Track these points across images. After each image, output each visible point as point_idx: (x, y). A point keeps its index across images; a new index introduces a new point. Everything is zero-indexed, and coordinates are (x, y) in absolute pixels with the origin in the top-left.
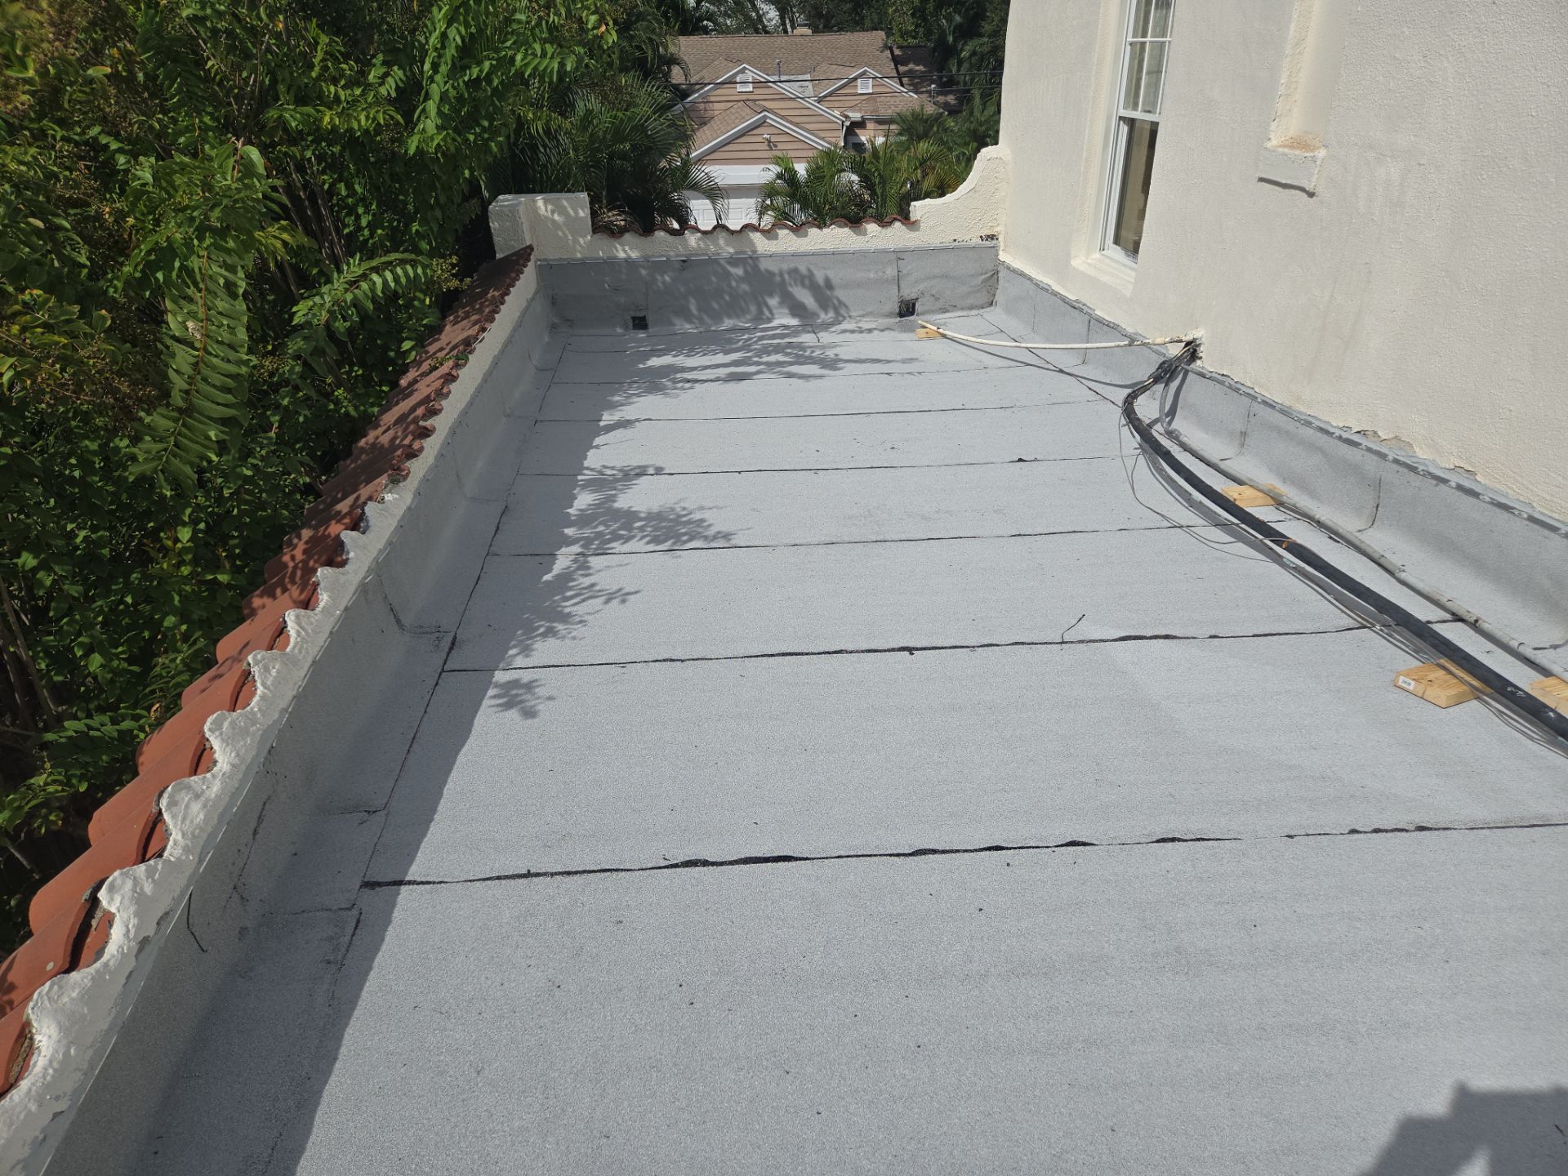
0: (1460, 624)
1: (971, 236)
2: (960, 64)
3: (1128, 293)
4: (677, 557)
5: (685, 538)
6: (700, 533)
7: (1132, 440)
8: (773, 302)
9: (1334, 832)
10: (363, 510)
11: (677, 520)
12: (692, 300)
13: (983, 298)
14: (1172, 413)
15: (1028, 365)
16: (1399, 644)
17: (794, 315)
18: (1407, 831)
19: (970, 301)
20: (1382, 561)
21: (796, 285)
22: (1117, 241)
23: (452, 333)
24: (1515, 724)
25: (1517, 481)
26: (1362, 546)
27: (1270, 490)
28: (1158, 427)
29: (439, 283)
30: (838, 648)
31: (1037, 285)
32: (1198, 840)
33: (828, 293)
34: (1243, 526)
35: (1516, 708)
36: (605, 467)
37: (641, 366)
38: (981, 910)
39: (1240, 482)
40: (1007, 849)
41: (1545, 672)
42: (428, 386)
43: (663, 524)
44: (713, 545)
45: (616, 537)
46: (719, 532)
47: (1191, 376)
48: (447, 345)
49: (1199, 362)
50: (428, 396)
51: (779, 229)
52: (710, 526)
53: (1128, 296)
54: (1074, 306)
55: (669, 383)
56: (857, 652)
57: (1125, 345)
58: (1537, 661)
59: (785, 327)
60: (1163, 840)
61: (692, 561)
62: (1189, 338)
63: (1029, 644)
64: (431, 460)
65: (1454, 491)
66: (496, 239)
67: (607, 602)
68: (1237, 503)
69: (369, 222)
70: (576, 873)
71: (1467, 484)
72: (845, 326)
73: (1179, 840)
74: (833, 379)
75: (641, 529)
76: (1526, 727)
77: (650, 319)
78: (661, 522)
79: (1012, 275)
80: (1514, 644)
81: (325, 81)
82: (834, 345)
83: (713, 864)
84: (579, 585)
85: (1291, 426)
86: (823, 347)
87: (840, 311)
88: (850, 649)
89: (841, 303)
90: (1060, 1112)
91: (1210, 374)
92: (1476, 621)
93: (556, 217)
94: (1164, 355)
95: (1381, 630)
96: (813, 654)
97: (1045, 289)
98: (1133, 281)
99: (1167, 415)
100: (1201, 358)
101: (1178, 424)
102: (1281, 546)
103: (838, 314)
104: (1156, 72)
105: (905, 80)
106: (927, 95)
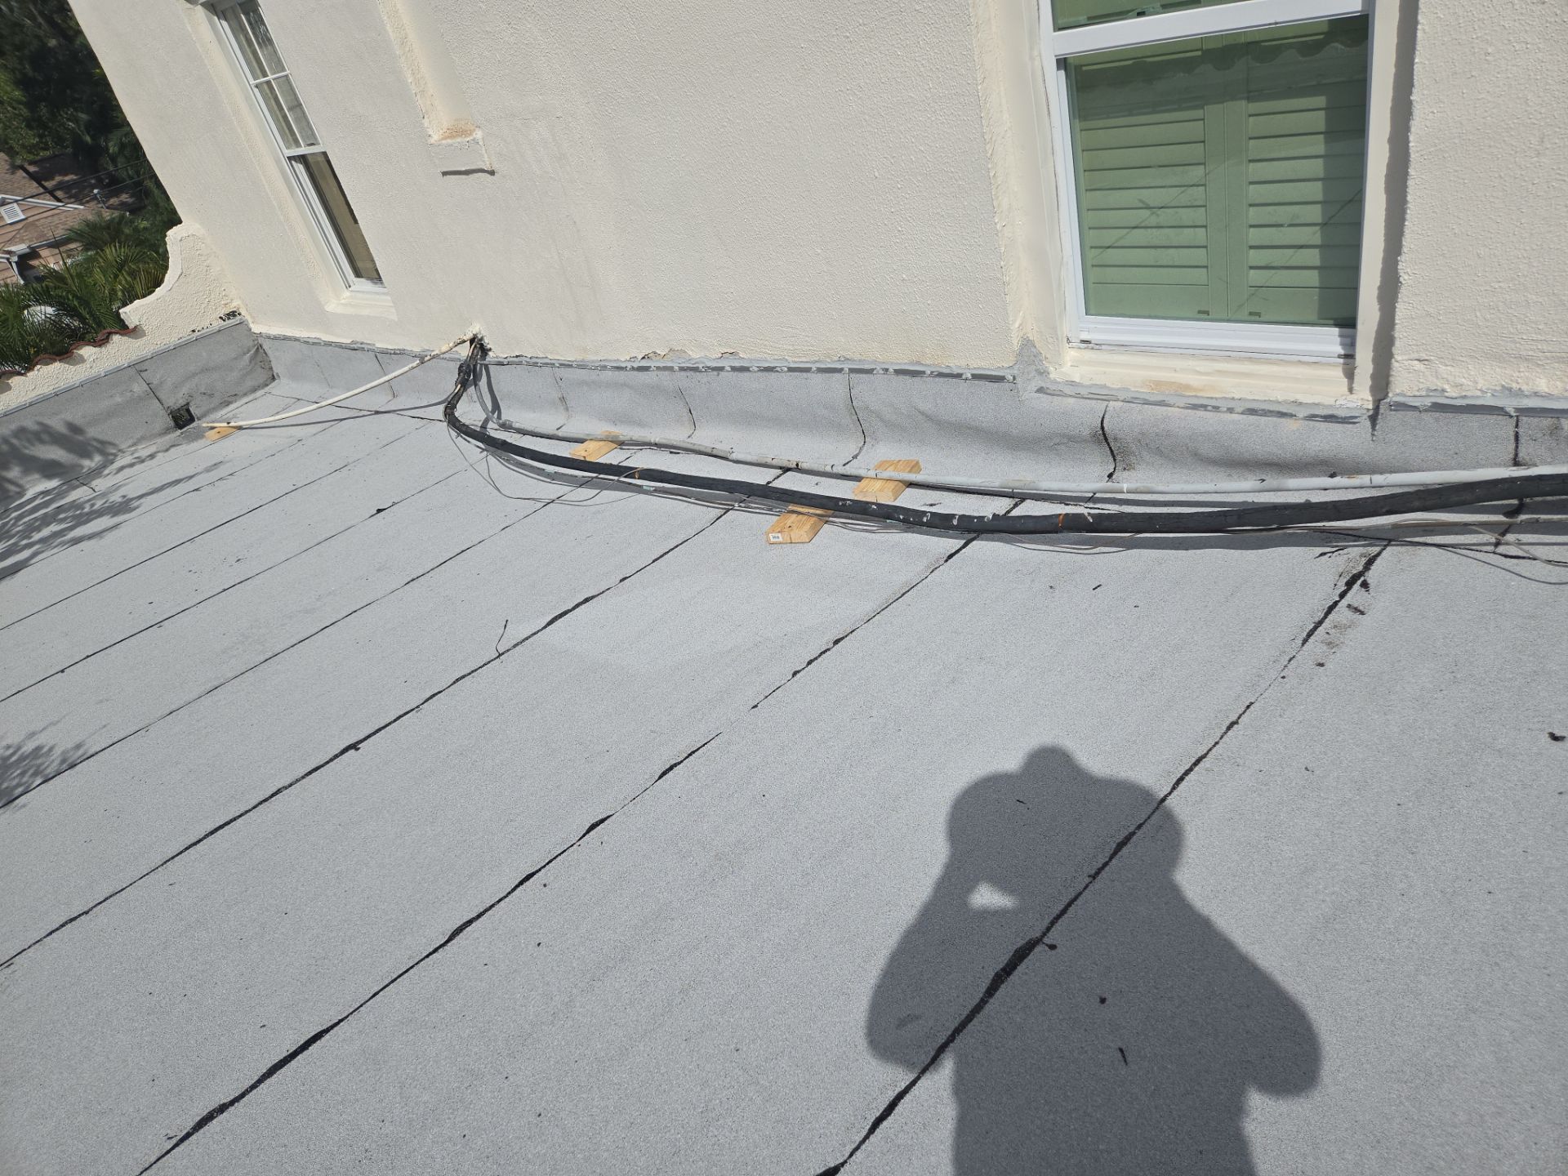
0: (789, 473)
1: (211, 321)
2: (113, 159)
3: (395, 317)
4: (24, 806)
7: (472, 448)
8: (14, 473)
9: (783, 682)
13: (261, 376)
14: (496, 407)
15: (337, 420)
16: (757, 511)
17: (49, 476)
18: (829, 650)
19: (249, 383)
20: (715, 452)
21: (33, 445)
22: (358, 274)
24: (858, 527)
25: (765, 345)
26: (696, 448)
27: (607, 436)
28: (491, 425)
31: (307, 343)
32: (690, 755)
33: (81, 438)
34: (602, 476)
35: (851, 515)
38: (539, 944)
39: (581, 441)
40: (537, 871)
41: (858, 478)
47: (492, 368)
49: (490, 353)
52: (51, 749)
53: (396, 319)
54: (353, 348)
56: (297, 781)
57: (418, 365)
58: (849, 473)
59: (46, 492)
60: (664, 773)
62: (469, 336)
63: (470, 674)
65: (732, 373)
68: (588, 459)
71: (737, 364)
72: (117, 464)
73: (675, 765)
74: (131, 523)
76: (866, 525)
79: (277, 343)
80: (828, 469)
82: (116, 488)
83: (232, 1103)
85: (593, 375)
86: (104, 495)
87: (106, 450)
88: (286, 784)
89: (103, 443)
91: (506, 361)
92: (797, 465)
94: (458, 360)
95: (740, 506)
96: (247, 812)
97: (316, 344)
98: (392, 304)
99: (493, 412)
100: (490, 350)
101: (507, 415)
102: (634, 478)
103: (102, 453)
104: (297, 106)
105: (59, 194)
106: (96, 202)
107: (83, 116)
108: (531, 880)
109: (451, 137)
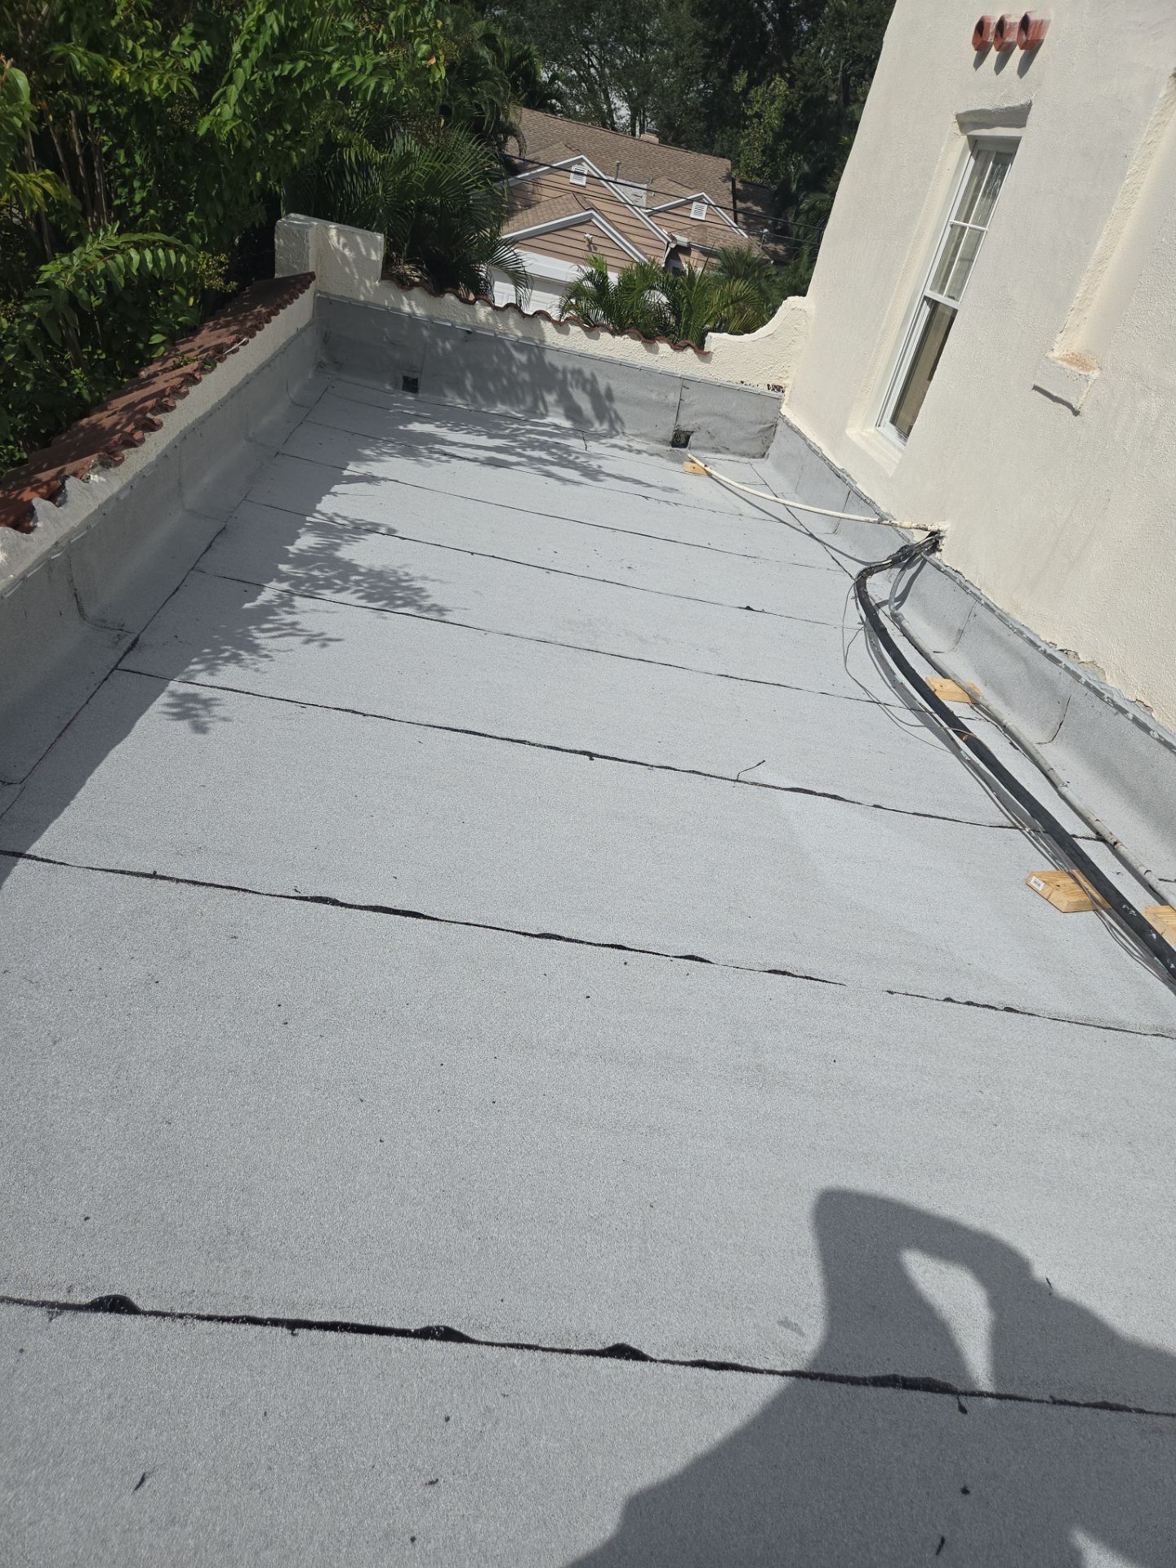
0: (1100, 843)
1: (759, 383)
2: (798, 214)
3: (890, 473)
4: (385, 619)
5: (399, 602)
6: (416, 601)
7: (856, 614)
8: (551, 398)
9: (931, 997)
10: (63, 483)
11: (397, 584)
12: (469, 376)
13: (756, 447)
14: (902, 599)
15: (781, 521)
16: (1042, 849)
17: (568, 417)
18: (996, 1009)
19: (743, 447)
20: (1050, 773)
21: (577, 388)
22: (894, 421)
23: (207, 338)
24: (1122, 940)
26: (1037, 757)
27: (970, 689)
28: (886, 608)
29: (201, 279)
30: (522, 739)
31: (810, 446)
32: (807, 978)
33: (607, 403)
34: (936, 715)
35: (1124, 924)
36: (337, 515)
37: (401, 428)
38: (588, 997)
39: (945, 676)
40: (629, 949)
41: (1163, 901)
42: (166, 381)
43: (382, 584)
44: (425, 615)
45: (328, 585)
46: (435, 605)
47: (928, 566)
48: (199, 347)
49: (938, 554)
50: (163, 391)
51: (572, 324)
52: (429, 596)
53: (890, 475)
54: (838, 475)
55: (424, 451)
56: (540, 746)
57: (874, 522)
58: (1158, 890)
59: (557, 427)
60: (775, 972)
61: (400, 625)
62: (934, 528)
63: (708, 777)
64: (152, 458)
65: (1130, 722)
66: (278, 257)
67: (307, 642)
68: (937, 695)
69: (143, 198)
70: (203, 884)
71: (1142, 718)
72: (616, 441)
73: (789, 974)
74: (591, 488)
75: (357, 583)
76: (1131, 945)
77: (422, 383)
78: (380, 581)
79: (790, 431)
80: (1142, 870)
81: (125, 34)
82: (600, 457)
83: (342, 905)
84: (279, 620)
85: (1004, 632)
86: (590, 456)
87: (615, 424)
88: (533, 742)
89: (617, 417)
91: (945, 568)
92: (1115, 843)
93: (347, 252)
94: (909, 541)
95: (1029, 833)
96: (496, 738)
97: (815, 452)
98: (897, 462)
99: (896, 600)
100: (940, 551)
101: (904, 610)
102: (961, 738)
103: (612, 427)
104: (968, 260)
105: (739, 216)
106: (758, 238)
107: (806, 168)
108: (620, 951)
109: (1070, 362)
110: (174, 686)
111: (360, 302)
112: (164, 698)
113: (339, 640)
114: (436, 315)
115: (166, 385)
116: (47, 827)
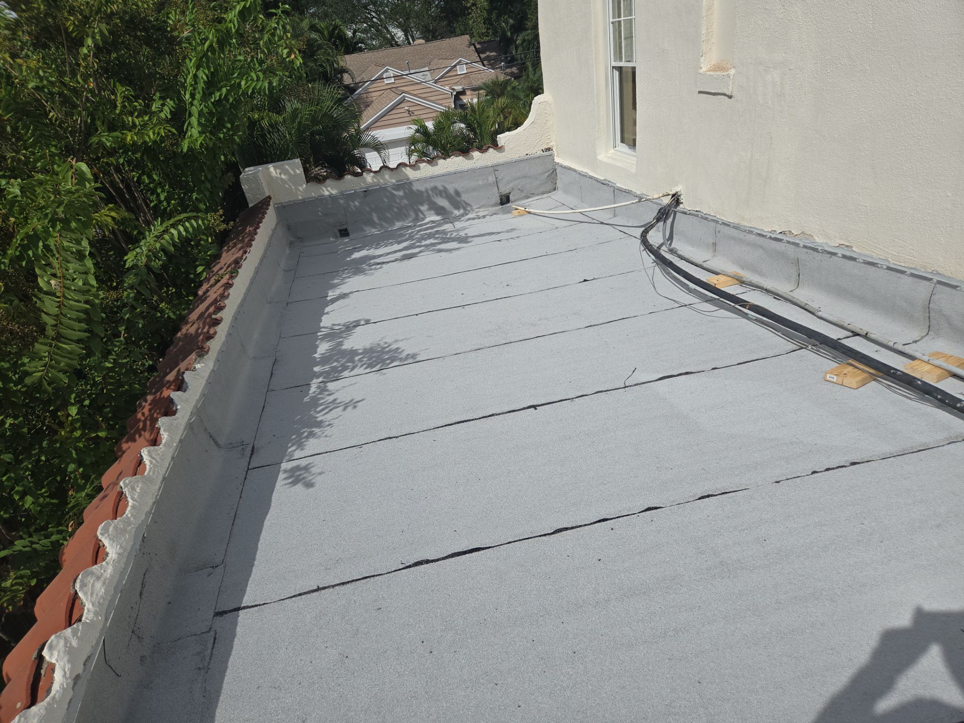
0: (857, 337)
1: (536, 151)
2: (517, 47)
3: (634, 170)
4: (384, 374)
5: (388, 362)
6: (397, 357)
7: (649, 259)
8: (424, 208)
9: (803, 474)
10: (183, 377)
11: (383, 351)
12: (374, 214)
13: (549, 186)
14: (671, 238)
15: (582, 222)
16: (824, 355)
17: (438, 214)
18: (845, 466)
19: (542, 189)
20: (806, 307)
21: (437, 196)
22: (623, 141)
23: (227, 258)
25: (876, 247)
26: (794, 300)
27: (735, 275)
28: (664, 248)
29: (214, 228)
30: (491, 413)
31: (579, 174)
32: (723, 493)
33: (458, 198)
34: (721, 299)
35: (896, 381)
36: (334, 325)
37: (348, 259)
38: (600, 560)
39: (717, 273)
40: (610, 519)
41: (912, 358)
42: (215, 292)
43: (374, 355)
44: (406, 362)
45: (345, 368)
46: (408, 355)
47: (678, 214)
48: (225, 265)
49: (681, 206)
50: (216, 299)
51: (420, 163)
52: (403, 351)
53: (634, 172)
54: (603, 183)
55: (366, 267)
56: (503, 413)
57: (636, 203)
58: (906, 352)
59: (433, 222)
60: (703, 497)
61: (394, 374)
62: (673, 192)
63: (606, 391)
64: (223, 338)
65: (841, 259)
66: (247, 195)
67: (345, 409)
68: (717, 286)
69: (165, 197)
70: (348, 582)
71: (848, 254)
72: (470, 216)
73: (712, 496)
74: (467, 248)
75: (360, 360)
76: (906, 392)
77: (350, 230)
78: (373, 353)
79: (564, 170)
80: (891, 344)
81: (125, 115)
82: (464, 228)
83: (433, 561)
84: (325, 402)
85: (741, 235)
86: (458, 230)
87: (465, 207)
88: (498, 413)
89: (466, 203)
90: (666, 678)
91: (689, 212)
92: (867, 334)
93: (283, 176)
94: (661, 205)
95: (812, 348)
96: (476, 419)
97: (585, 175)
98: (635, 163)
99: (668, 240)
100: (682, 203)
101: (675, 244)
102: (746, 308)
103: (465, 209)
104: (630, 38)
105: (485, 62)
106: (500, 69)
107: (511, 21)
108: (606, 522)
109: (715, 70)
110: (285, 466)
111: (300, 200)
112: (282, 476)
113: (363, 400)
114: (344, 190)
115: (216, 295)
116: (247, 585)
